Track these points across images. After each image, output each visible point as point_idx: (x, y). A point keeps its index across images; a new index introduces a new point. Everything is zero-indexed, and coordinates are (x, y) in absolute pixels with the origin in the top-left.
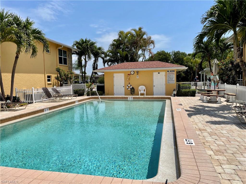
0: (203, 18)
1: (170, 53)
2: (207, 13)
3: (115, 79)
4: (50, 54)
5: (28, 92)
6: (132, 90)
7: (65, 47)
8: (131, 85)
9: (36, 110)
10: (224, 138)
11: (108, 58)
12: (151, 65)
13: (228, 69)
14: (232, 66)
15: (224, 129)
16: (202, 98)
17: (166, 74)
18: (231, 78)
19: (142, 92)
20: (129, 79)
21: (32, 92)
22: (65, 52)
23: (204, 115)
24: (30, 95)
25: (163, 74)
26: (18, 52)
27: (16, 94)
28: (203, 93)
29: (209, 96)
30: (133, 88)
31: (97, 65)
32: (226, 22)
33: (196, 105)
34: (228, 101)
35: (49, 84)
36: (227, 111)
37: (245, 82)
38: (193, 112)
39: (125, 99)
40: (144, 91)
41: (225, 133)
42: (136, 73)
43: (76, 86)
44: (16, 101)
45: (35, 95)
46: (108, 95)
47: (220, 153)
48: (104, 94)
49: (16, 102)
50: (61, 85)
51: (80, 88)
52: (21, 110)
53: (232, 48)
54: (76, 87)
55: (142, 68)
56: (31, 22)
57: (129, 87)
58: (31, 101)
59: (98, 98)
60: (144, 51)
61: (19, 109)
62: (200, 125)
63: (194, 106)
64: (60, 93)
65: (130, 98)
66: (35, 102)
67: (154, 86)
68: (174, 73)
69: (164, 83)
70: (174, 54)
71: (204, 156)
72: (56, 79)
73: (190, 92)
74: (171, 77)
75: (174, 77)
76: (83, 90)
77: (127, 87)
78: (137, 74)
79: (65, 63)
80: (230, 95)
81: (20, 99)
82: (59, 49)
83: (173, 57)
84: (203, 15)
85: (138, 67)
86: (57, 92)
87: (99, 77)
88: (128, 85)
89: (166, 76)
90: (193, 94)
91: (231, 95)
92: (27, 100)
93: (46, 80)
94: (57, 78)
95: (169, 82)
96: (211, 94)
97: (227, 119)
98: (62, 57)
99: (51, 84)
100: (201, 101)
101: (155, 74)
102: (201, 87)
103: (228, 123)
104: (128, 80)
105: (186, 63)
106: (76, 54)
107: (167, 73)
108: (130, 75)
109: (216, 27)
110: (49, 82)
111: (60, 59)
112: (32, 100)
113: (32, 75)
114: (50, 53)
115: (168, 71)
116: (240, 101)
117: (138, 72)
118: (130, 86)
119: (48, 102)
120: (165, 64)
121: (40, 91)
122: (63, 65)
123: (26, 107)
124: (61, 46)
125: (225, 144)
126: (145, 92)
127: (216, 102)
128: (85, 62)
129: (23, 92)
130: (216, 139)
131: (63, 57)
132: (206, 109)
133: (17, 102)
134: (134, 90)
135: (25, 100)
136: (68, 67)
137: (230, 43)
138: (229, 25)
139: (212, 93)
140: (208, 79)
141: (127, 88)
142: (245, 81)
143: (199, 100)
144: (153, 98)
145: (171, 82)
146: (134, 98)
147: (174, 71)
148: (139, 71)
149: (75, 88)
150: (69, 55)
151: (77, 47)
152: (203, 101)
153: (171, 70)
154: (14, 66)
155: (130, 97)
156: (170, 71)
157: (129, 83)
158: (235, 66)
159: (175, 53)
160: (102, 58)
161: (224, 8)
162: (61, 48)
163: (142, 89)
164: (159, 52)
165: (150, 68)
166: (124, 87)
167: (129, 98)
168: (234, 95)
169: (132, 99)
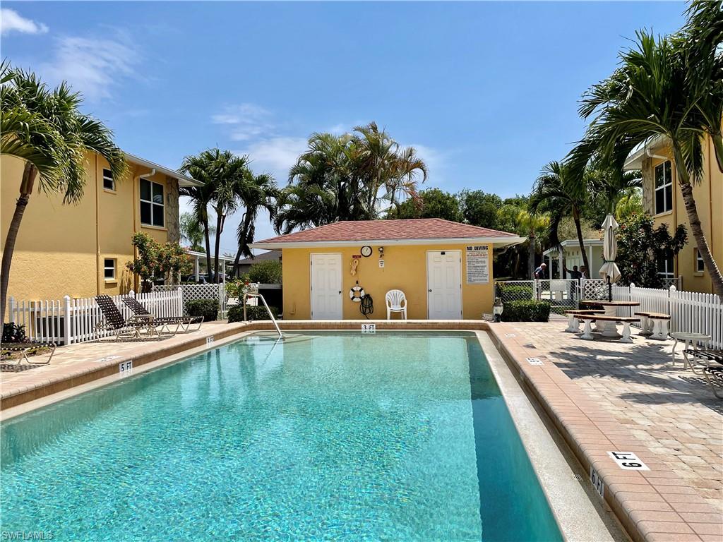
0: (584, 101)
1: (455, 196)
2: (595, 88)
3: (314, 269)
4: (114, 192)
5: (51, 310)
6: (367, 302)
7: (160, 174)
8: (363, 286)
9: (97, 367)
10: (697, 445)
11: (287, 207)
12: (420, 229)
13: (637, 243)
14: (648, 237)
15: (681, 416)
16: (574, 325)
17: (463, 255)
18: (645, 269)
19: (397, 308)
20: (356, 270)
21: (65, 310)
22: (159, 189)
23: (602, 375)
24: (56, 319)
25: (455, 255)
26: (26, 187)
27: (11, 317)
28: (578, 313)
29: (594, 320)
30: (367, 296)
31: (253, 228)
32: (653, 115)
33: (565, 345)
34: (647, 335)
35: (108, 285)
36: (658, 364)
37: (680, 281)
38: (568, 369)
39: (353, 330)
40: (402, 304)
41: (692, 431)
42: (376, 254)
43: (191, 291)
44: (13, 338)
45: (72, 319)
46: (292, 316)
47: (711, 490)
48: (281, 314)
49: (13, 341)
50: (147, 289)
51: (205, 296)
52: (34, 367)
53: (639, 184)
54: (193, 293)
55: (397, 239)
56: (73, 97)
57: (357, 295)
58: (60, 339)
59: (271, 327)
60: (394, 190)
61: (27, 364)
62: (611, 408)
63: (562, 348)
64: (148, 313)
65: (368, 326)
66: (72, 342)
67: (431, 291)
68: (487, 253)
69: (459, 281)
70: (467, 200)
71: (695, 501)
72: (131, 269)
73: (535, 308)
74: (479, 265)
75: (487, 264)
76: (216, 303)
77: (351, 294)
78: (381, 256)
79: (159, 221)
80: (653, 317)
81: (24, 333)
82: (142, 181)
83: (465, 207)
84: (586, 94)
85: (383, 235)
86: (139, 309)
87: (250, 265)
88: (355, 289)
89: (462, 260)
90: (541, 314)
91: (657, 318)
92: (45, 336)
93: (102, 273)
94: (135, 268)
95: (474, 278)
96: (596, 316)
97: (671, 387)
98: (150, 204)
99: (114, 285)
100: (573, 335)
101: (433, 256)
102: (562, 295)
103: (683, 398)
104: (354, 272)
105: (502, 224)
106: (191, 195)
107: (467, 253)
108: (360, 257)
109: (626, 127)
110: (110, 280)
111: (145, 208)
112: (62, 335)
113: (58, 256)
114: (115, 190)
115: (469, 248)
116: (694, 335)
117: (382, 250)
118: (361, 291)
119: (113, 341)
120: (459, 229)
121: (89, 307)
122: (152, 226)
123: (53, 358)
124: (150, 170)
125: (709, 464)
126: (405, 308)
127: (617, 338)
128: (219, 219)
129: (28, 310)
130: (676, 448)
131: (152, 203)
132: (599, 357)
133: (16, 341)
134: (372, 303)
135: (39, 336)
136: (165, 234)
137: (630, 172)
138: (659, 121)
139: (603, 313)
140: (569, 272)
141: (351, 296)
142: (682, 277)
143: (566, 331)
144: (435, 327)
145: (478, 280)
146: (379, 326)
147: (486, 248)
148: (386, 247)
149: (189, 298)
150: (171, 198)
151: (195, 174)
152: (580, 336)
153: (476, 244)
154: (11, 230)
155: (367, 324)
156: (476, 248)
157: (357, 282)
158: (655, 235)
159: (469, 196)
160: (270, 208)
161: (647, 77)
162: (148, 175)
163: (394, 300)
164: (424, 193)
165: (418, 238)
166: (340, 292)
167: (363, 326)
168: (666, 318)
169: (375, 330)
